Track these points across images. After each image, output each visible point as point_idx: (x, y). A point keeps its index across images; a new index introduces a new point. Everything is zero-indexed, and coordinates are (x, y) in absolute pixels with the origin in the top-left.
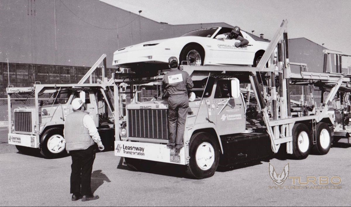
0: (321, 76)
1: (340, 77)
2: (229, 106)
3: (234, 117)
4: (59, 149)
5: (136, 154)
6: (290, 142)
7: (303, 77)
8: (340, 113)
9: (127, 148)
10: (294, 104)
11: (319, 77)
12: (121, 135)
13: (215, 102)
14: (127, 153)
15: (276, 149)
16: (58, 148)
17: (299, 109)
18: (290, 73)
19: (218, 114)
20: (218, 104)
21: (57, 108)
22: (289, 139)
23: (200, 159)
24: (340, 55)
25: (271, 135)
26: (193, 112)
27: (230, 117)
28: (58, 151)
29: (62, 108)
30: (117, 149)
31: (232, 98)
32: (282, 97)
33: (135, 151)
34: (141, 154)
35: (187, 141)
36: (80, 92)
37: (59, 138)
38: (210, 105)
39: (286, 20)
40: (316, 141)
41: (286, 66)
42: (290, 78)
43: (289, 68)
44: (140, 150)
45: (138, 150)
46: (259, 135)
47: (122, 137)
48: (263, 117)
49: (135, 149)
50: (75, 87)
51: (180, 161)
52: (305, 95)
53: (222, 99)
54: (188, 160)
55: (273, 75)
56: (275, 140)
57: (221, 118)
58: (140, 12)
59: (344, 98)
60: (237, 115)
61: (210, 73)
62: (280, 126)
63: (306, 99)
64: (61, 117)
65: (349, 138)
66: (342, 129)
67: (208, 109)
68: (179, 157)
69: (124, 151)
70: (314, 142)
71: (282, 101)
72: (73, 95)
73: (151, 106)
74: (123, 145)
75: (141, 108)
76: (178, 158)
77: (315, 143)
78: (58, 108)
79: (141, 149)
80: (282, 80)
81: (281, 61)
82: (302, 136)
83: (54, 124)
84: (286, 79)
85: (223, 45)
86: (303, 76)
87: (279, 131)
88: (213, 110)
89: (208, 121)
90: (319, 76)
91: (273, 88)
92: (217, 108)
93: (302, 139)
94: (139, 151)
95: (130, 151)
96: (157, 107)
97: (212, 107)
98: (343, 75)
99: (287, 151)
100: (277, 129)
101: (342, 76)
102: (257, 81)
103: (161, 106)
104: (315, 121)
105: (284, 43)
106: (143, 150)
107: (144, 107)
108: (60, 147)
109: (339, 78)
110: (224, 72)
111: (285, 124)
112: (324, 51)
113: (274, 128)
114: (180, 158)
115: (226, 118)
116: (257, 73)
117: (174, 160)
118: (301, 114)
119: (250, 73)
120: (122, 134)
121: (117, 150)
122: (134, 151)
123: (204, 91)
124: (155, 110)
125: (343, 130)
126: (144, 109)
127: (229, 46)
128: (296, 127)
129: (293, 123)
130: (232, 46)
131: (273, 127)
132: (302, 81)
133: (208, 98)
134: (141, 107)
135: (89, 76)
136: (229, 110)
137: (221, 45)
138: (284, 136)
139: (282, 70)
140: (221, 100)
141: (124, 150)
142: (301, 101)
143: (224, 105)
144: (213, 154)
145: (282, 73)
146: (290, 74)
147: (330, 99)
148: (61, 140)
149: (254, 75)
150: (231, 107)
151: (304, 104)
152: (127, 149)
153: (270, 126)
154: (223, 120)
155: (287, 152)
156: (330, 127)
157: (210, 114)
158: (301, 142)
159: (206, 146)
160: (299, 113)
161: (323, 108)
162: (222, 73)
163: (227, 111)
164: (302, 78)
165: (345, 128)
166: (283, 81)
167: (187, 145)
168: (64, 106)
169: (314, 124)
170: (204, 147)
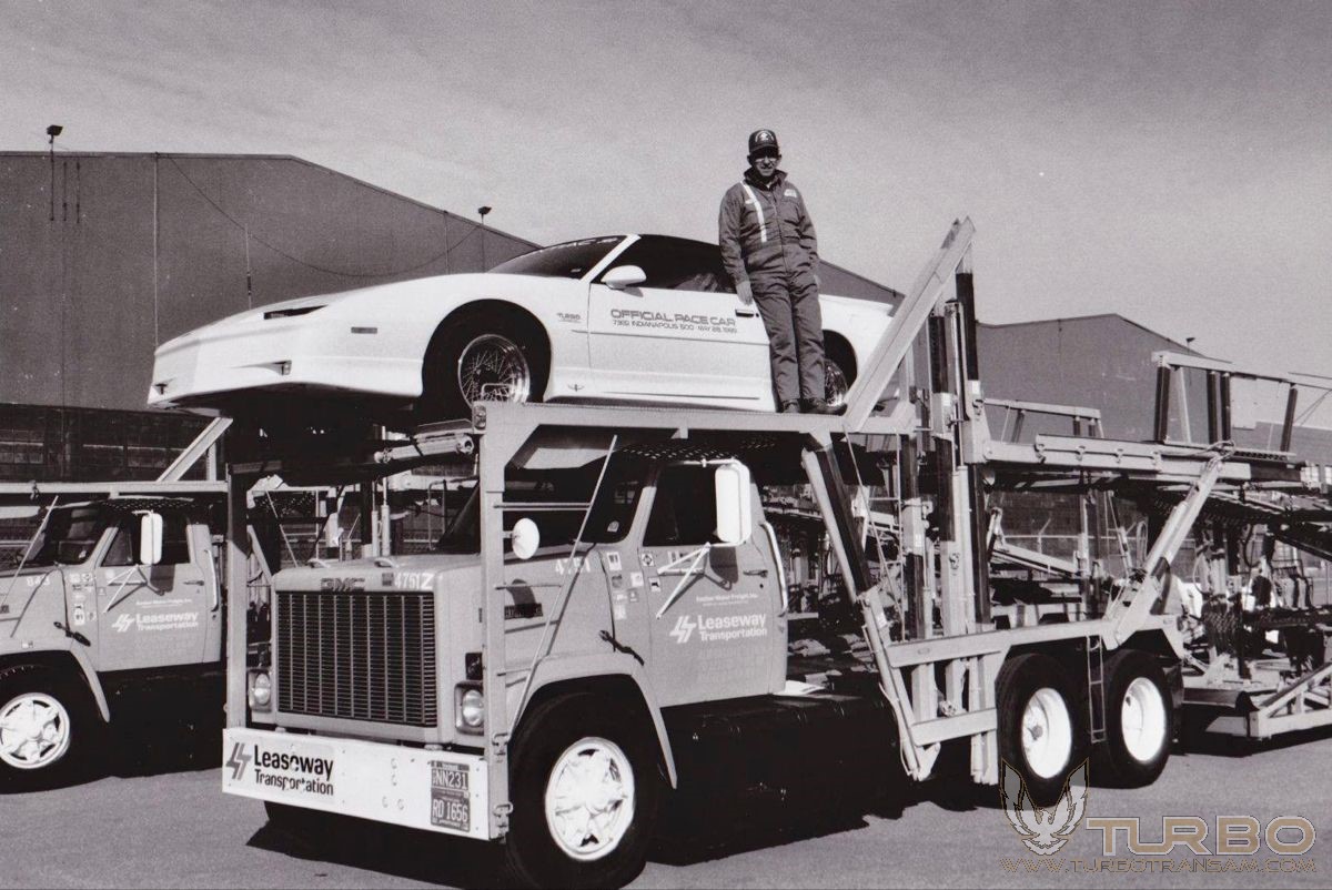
0: (1125, 455)
1: (1207, 459)
2: (709, 578)
3: (731, 629)
4: (42, 754)
5: (302, 787)
6: (984, 734)
7: (1044, 459)
8: (1228, 610)
9: (269, 759)
10: (1049, 571)
11: (1113, 458)
12: (251, 703)
13: (645, 564)
14: (270, 780)
15: (921, 766)
16: (42, 749)
17: (1071, 590)
18: (984, 442)
19: (659, 615)
20: (660, 571)
21: (43, 581)
22: (980, 722)
23: (568, 811)
24: (1222, 372)
25: (900, 703)
26: (540, 605)
27: (717, 628)
28: (38, 762)
29: (64, 582)
30: (231, 763)
31: (717, 545)
32: (949, 543)
33: (299, 775)
34: (320, 786)
35: (498, 735)
36: (144, 514)
37: (46, 705)
38: (620, 577)
39: (968, 218)
40: (1103, 730)
41: (970, 411)
42: (984, 461)
43: (983, 417)
44: (319, 770)
45: (310, 770)
46: (844, 704)
47: (256, 711)
48: (863, 627)
49: (299, 766)
50: (121, 494)
51: (468, 821)
52: (1096, 536)
53: (677, 550)
54: (506, 820)
55: (907, 446)
56: (915, 724)
57: (673, 633)
58: (484, 211)
59: (1241, 546)
60: (745, 620)
61: (615, 437)
62: (941, 668)
63: (1097, 551)
64: (59, 621)
65: (1252, 715)
66: (1234, 675)
67: (615, 591)
68: (465, 807)
69: (258, 771)
70: (1093, 732)
71: (952, 561)
72: (115, 530)
73: (362, 580)
74: (256, 747)
75: (326, 585)
76: (460, 808)
77: (1097, 736)
78: (44, 584)
79: (321, 766)
80: (951, 469)
81: (946, 391)
82: (1043, 709)
83: (25, 647)
84: (970, 466)
85: (634, 313)
86: (1045, 454)
87: (933, 686)
88: (633, 595)
89: (609, 646)
90: (1116, 455)
91: (907, 502)
92: (654, 588)
93: (1042, 722)
94: (312, 776)
95: (279, 772)
96: (388, 583)
97: (630, 581)
98: (1219, 451)
99: (973, 773)
100: (925, 679)
101: (1216, 454)
102: (836, 473)
103: (402, 579)
104: (1099, 645)
105: (958, 315)
106: (329, 772)
107: (339, 580)
108: (47, 744)
109: (1204, 464)
110: (683, 434)
111: (962, 659)
112: (1155, 356)
113: (914, 674)
114: (468, 811)
115: (696, 630)
116: (836, 437)
117: (445, 818)
118: (1078, 613)
119: (807, 441)
120: (256, 699)
121: (232, 770)
122: (293, 772)
123: (585, 512)
124: (376, 596)
125: (1237, 678)
126: (336, 593)
127: (658, 316)
128: (1015, 669)
129: (999, 652)
130: (673, 317)
131: (907, 672)
132: (1060, 478)
133: (614, 545)
134: (325, 580)
135: (203, 451)
136: (709, 594)
137: (624, 313)
138: (960, 709)
139: (949, 426)
140: (674, 556)
141: (258, 767)
142: (1079, 560)
143: (682, 574)
144: (626, 786)
145: (949, 443)
146: (983, 444)
147: (1165, 551)
148: (53, 717)
149: (821, 447)
150: (721, 585)
151: (1093, 571)
152: (268, 765)
153: (893, 664)
154: (679, 641)
155: (972, 777)
156: (1166, 670)
157: (620, 614)
158: (1036, 733)
159: (595, 754)
160: (1072, 607)
161: (1134, 590)
162: (674, 437)
163: (698, 599)
164: (1039, 461)
165: (1248, 670)
166: (954, 473)
167: (502, 753)
168: (74, 575)
169: (1095, 655)
170: (586, 757)
